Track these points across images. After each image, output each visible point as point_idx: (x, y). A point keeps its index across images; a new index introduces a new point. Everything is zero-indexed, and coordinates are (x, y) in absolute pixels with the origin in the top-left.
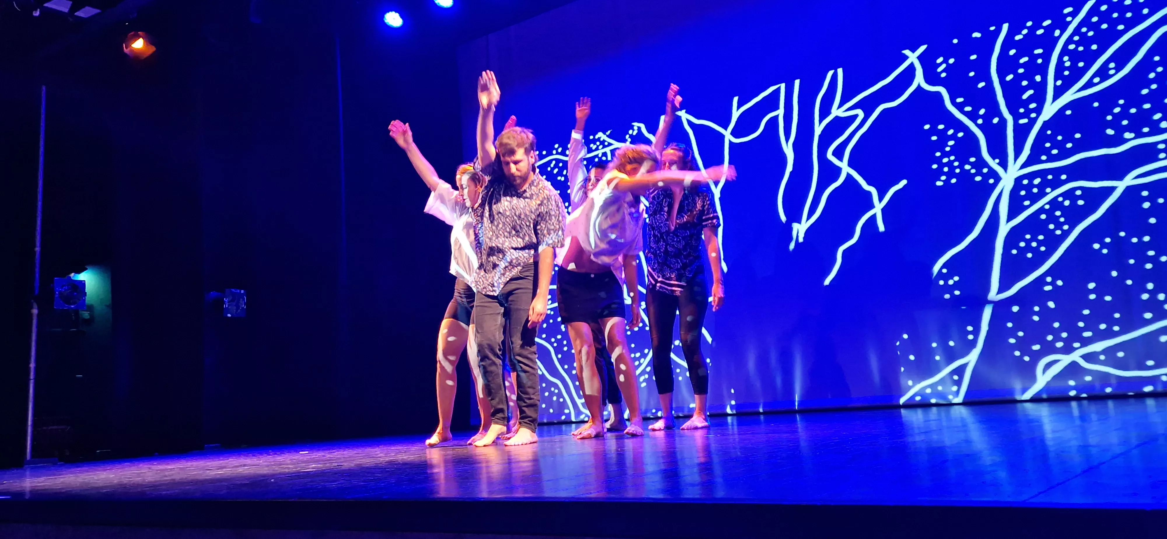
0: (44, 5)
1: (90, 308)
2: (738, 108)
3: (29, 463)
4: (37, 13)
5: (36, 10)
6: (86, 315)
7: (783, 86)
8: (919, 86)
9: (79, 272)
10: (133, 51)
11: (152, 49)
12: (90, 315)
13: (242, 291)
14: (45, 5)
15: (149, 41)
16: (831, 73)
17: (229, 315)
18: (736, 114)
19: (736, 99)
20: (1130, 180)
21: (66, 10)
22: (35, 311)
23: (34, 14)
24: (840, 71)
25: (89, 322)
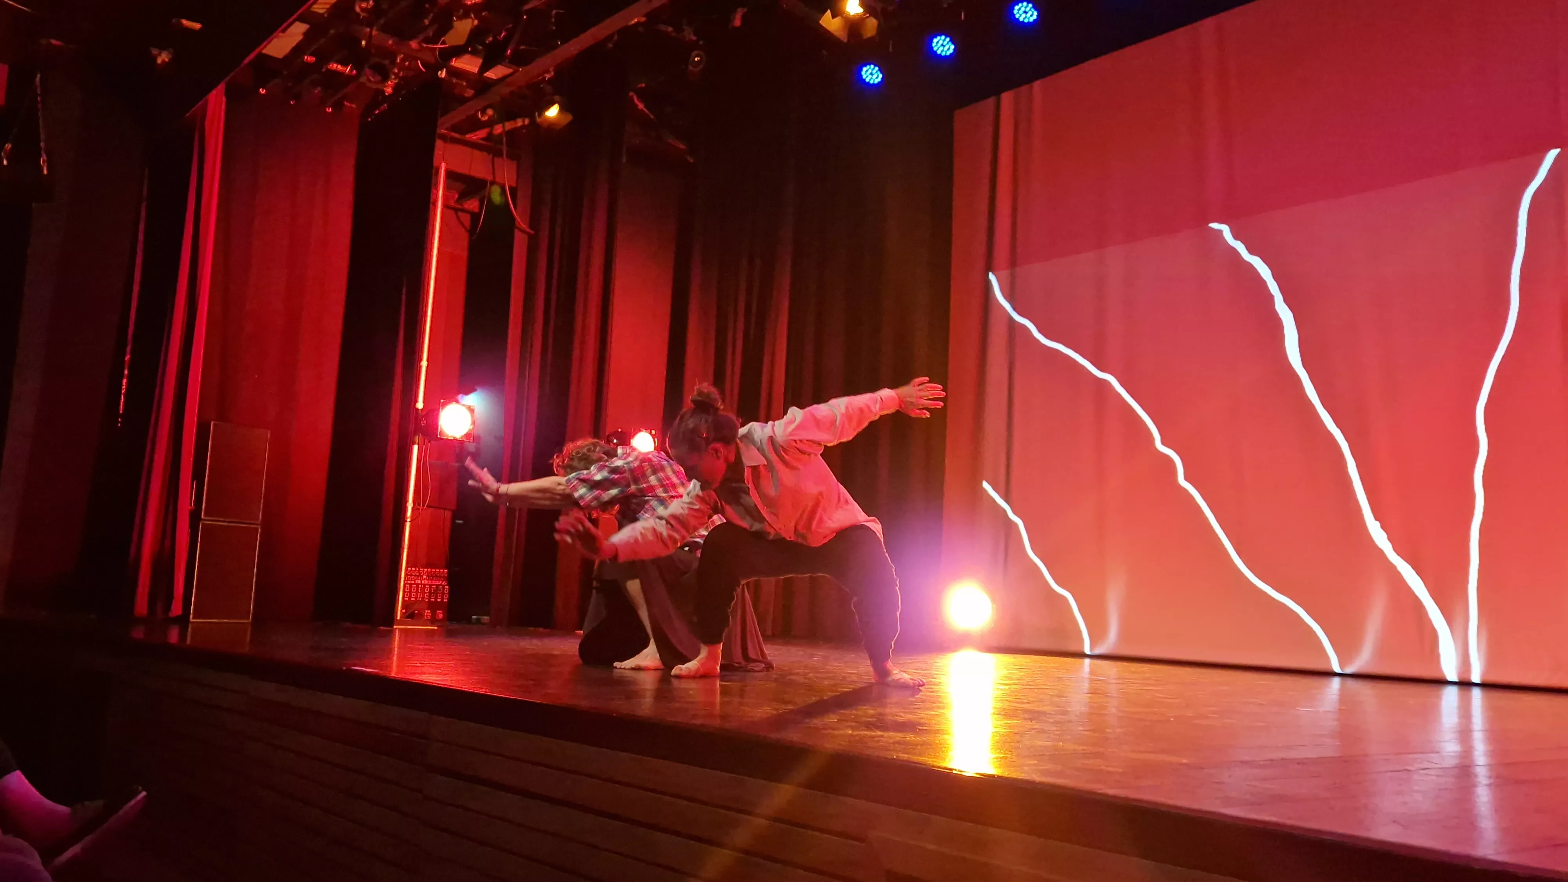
0: (452, 64)
1: (477, 439)
4: (443, 74)
5: (441, 70)
6: (472, 447)
9: (468, 392)
10: (548, 120)
11: (569, 118)
12: (476, 446)
15: (564, 109)
21: (476, 70)
23: (440, 76)
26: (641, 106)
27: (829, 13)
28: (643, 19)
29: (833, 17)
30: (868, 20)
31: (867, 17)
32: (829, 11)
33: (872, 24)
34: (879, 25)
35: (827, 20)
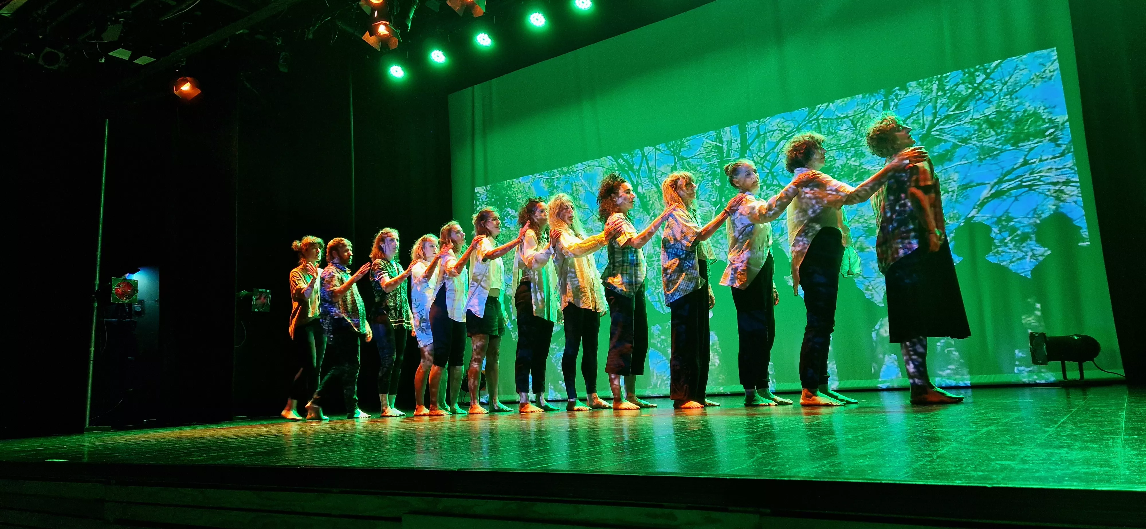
0: (109, 54)
1: (141, 302)
3: (88, 430)
4: (103, 60)
5: (101, 58)
6: (138, 308)
9: (133, 272)
10: (182, 92)
11: (198, 92)
12: (141, 307)
13: (268, 291)
14: (111, 54)
15: (194, 86)
17: (256, 310)
21: (127, 58)
22: (96, 305)
23: (100, 62)
25: (139, 314)
26: (249, 86)
28: (246, 31)
29: (371, 36)
30: (392, 38)
32: (368, 32)
34: (399, 42)
35: (367, 37)
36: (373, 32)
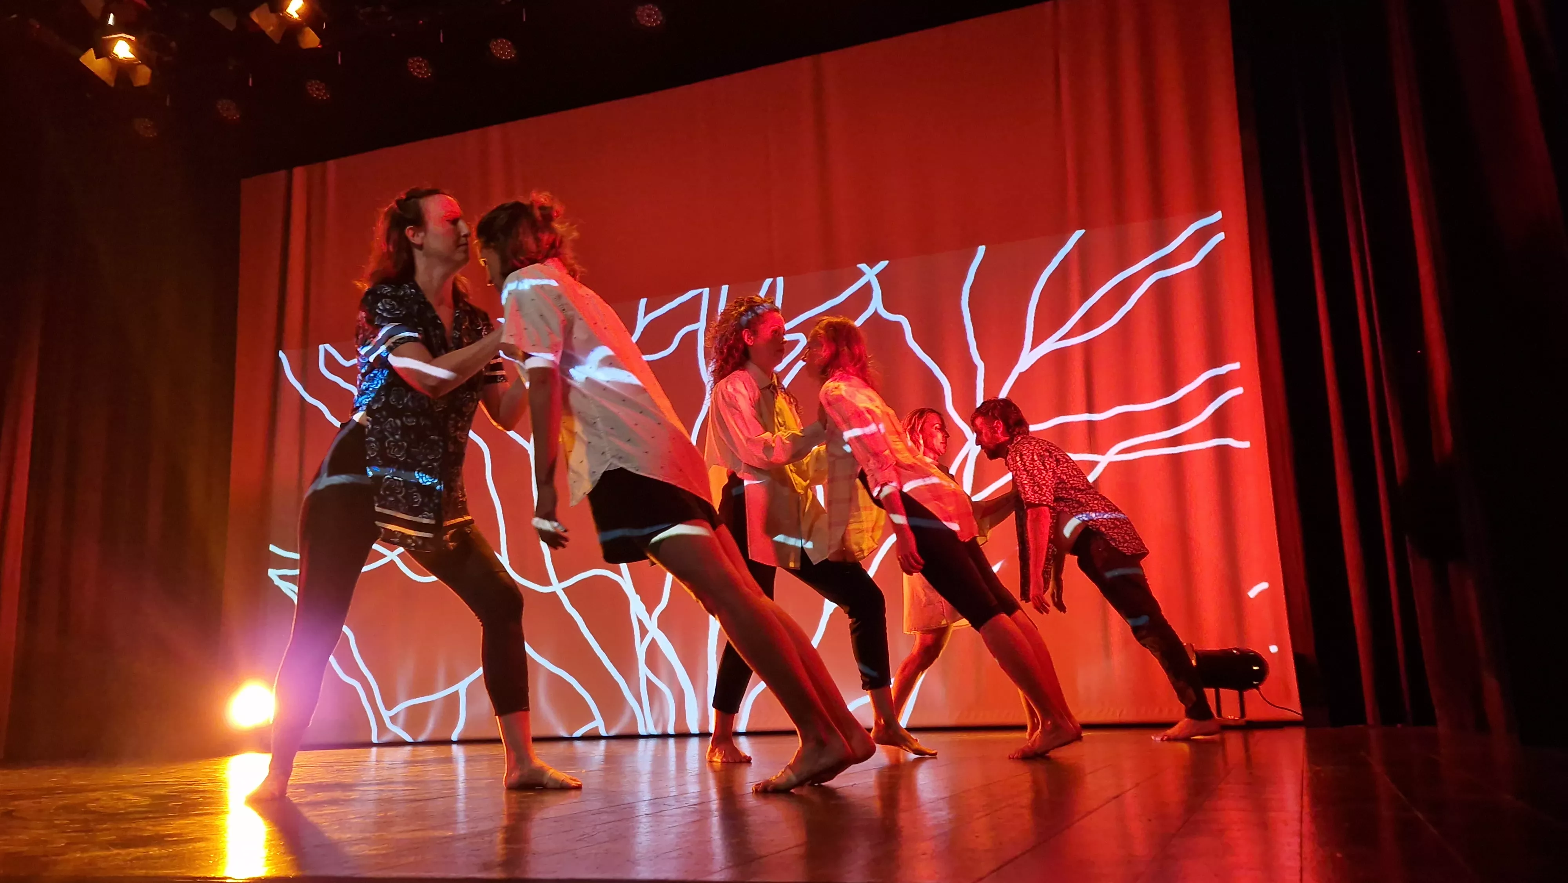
2: (646, 314)
7: (706, 291)
8: (876, 312)
16: (769, 281)
18: (642, 322)
19: (643, 302)
20: (1113, 455)
24: (780, 280)
27: (91, 52)
29: (97, 58)
30: (139, 67)
31: (139, 64)
32: (91, 50)
33: (144, 75)
34: (153, 75)
35: (90, 60)
36: (103, 51)
